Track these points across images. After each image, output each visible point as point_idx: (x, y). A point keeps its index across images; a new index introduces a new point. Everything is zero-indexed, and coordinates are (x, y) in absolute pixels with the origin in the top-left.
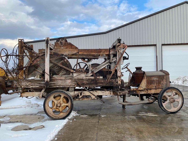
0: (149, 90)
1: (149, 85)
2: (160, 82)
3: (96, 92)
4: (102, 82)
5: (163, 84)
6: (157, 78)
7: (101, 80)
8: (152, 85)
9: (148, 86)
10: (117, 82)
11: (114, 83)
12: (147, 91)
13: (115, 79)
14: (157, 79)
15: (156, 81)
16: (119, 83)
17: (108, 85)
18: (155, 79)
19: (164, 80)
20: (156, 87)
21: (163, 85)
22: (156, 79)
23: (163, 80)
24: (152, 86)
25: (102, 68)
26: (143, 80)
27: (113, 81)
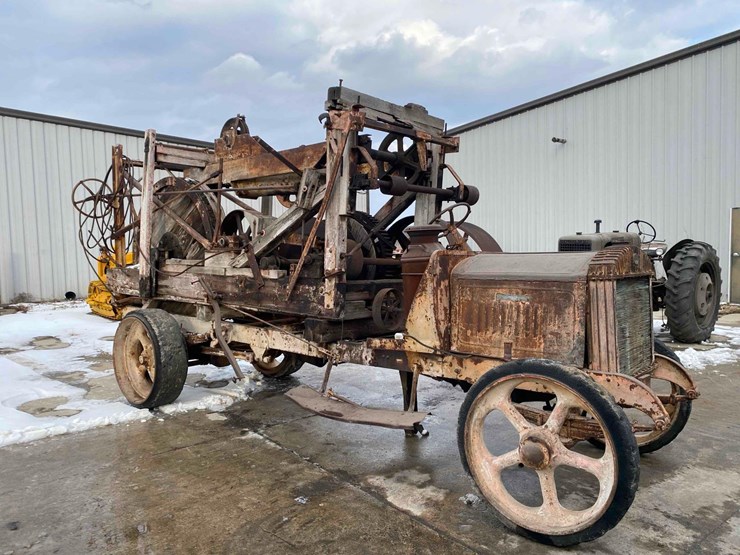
0: (468, 363)
1: (469, 332)
2: (539, 321)
3: (268, 333)
4: (274, 296)
5: (557, 335)
6: (524, 292)
7: (273, 284)
8: (489, 334)
9: (467, 339)
10: (321, 301)
11: (310, 302)
12: (456, 366)
13: (317, 285)
14: (524, 301)
15: (515, 314)
16: (328, 306)
17: (293, 310)
18: (510, 298)
19: (571, 309)
20: (508, 346)
21: (561, 344)
22: (514, 298)
23: (559, 311)
24: (489, 340)
25: (279, 233)
26: (418, 301)
27: (308, 291)
